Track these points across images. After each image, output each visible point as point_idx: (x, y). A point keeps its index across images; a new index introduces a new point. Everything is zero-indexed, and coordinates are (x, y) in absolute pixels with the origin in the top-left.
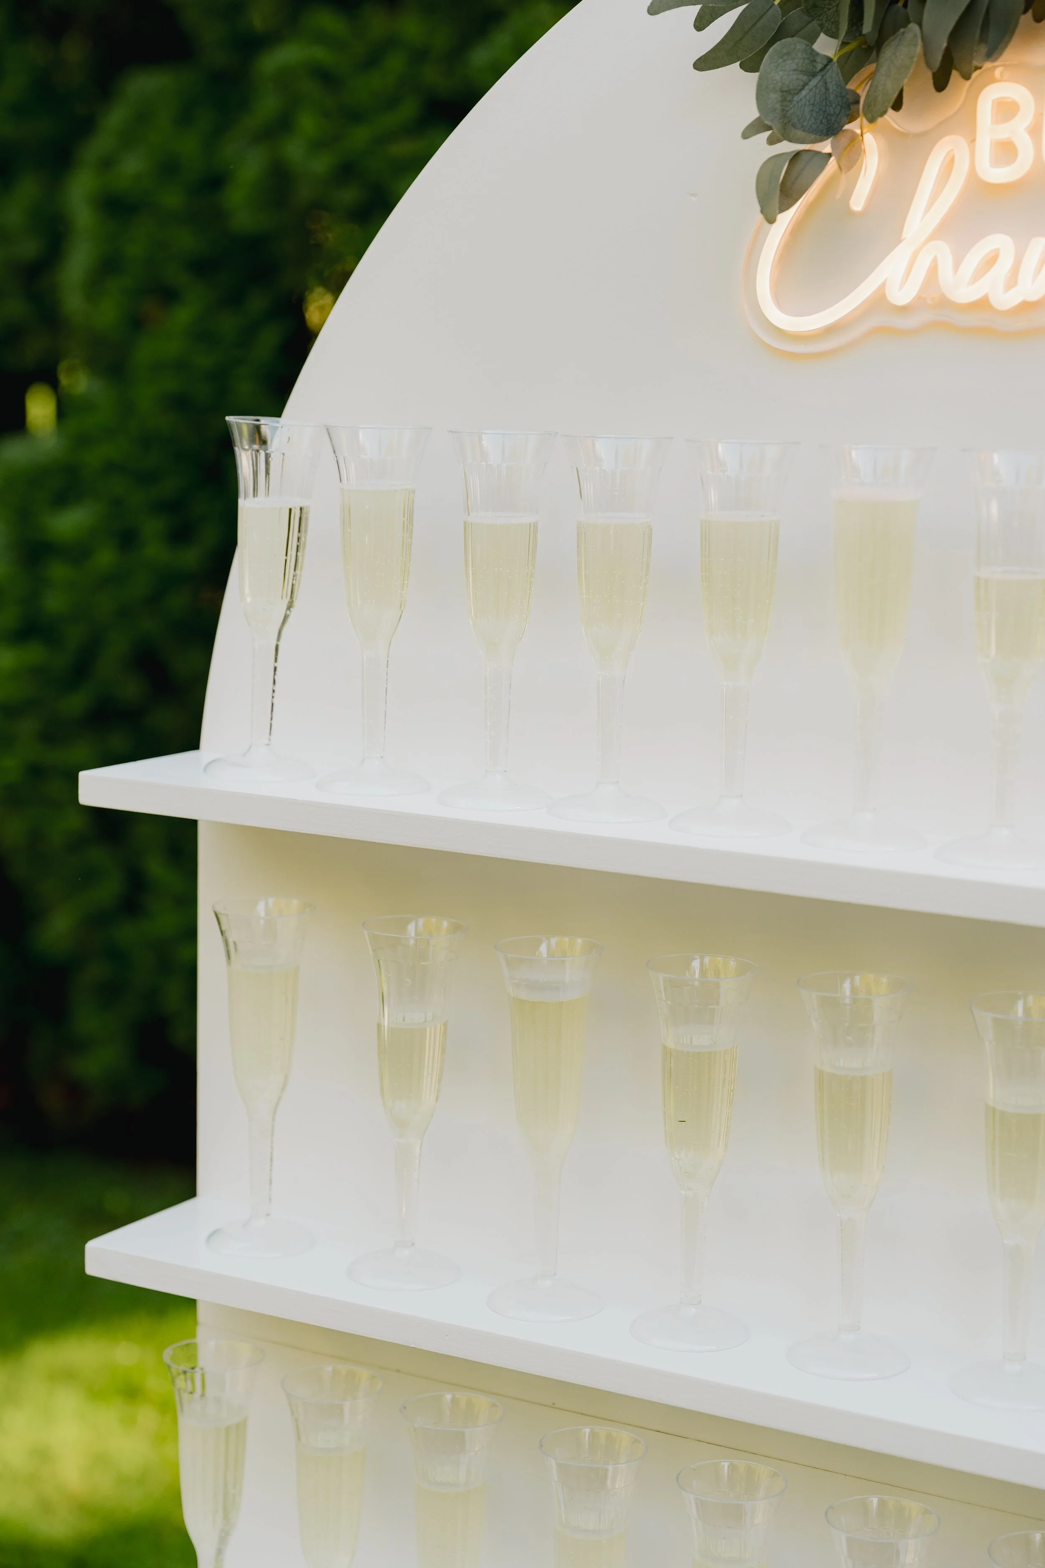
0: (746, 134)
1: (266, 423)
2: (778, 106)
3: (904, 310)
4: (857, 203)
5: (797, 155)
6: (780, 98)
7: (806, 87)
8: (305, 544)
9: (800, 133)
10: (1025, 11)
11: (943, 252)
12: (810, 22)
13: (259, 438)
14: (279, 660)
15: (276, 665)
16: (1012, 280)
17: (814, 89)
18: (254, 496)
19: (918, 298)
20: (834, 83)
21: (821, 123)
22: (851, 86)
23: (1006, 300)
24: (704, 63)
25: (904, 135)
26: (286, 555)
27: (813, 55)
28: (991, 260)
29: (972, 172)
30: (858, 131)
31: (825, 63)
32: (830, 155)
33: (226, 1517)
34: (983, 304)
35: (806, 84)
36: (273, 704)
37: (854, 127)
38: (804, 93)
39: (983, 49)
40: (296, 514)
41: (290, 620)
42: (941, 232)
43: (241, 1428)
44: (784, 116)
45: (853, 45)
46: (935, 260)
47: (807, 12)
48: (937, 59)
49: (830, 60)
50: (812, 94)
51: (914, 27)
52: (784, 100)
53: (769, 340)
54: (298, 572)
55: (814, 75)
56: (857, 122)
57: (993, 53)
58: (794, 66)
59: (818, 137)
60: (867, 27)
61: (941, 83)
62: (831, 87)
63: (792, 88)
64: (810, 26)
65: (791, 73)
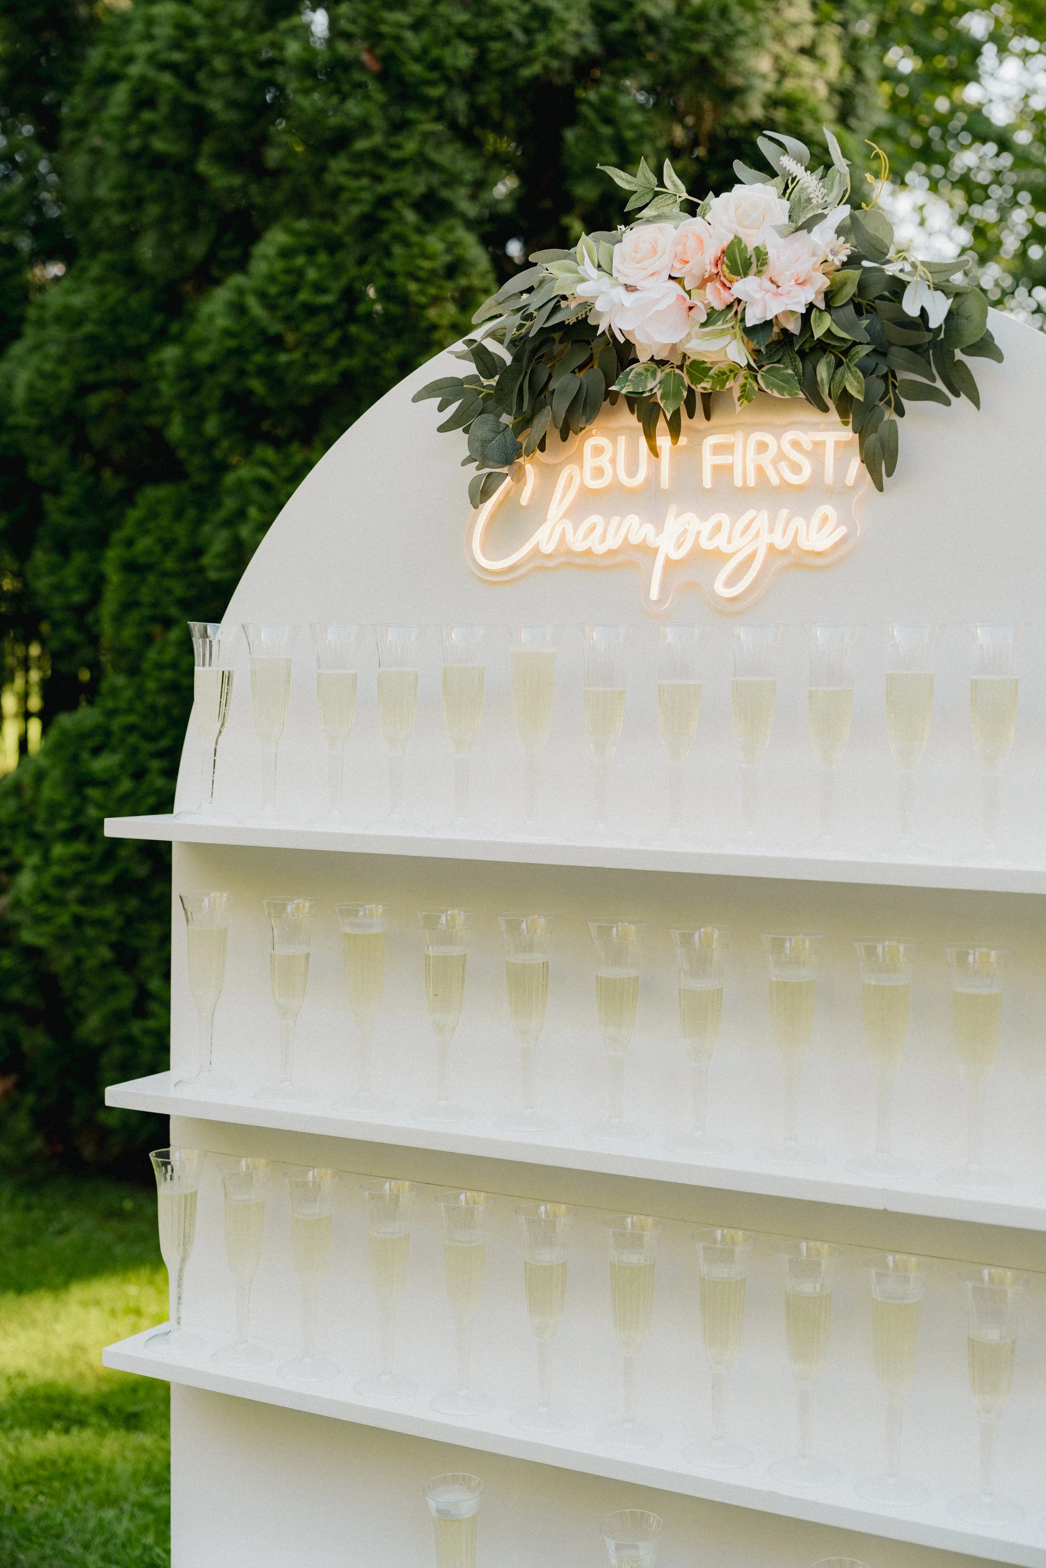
0: (463, 464)
1: (210, 626)
2: (480, 449)
3: (549, 556)
4: (524, 500)
5: (490, 474)
6: (480, 445)
7: (495, 440)
8: (231, 692)
9: (492, 463)
10: (605, 400)
11: (568, 525)
12: (498, 407)
13: (205, 635)
14: (215, 768)
15: (215, 758)
16: (603, 539)
17: (499, 441)
18: (203, 666)
19: (556, 550)
20: (510, 437)
21: (503, 458)
22: (519, 439)
23: (600, 549)
24: (442, 429)
25: (547, 465)
26: (221, 698)
27: (498, 424)
28: (592, 529)
29: (582, 484)
30: (523, 463)
31: (505, 427)
32: (507, 474)
33: (185, 1251)
34: (589, 552)
35: (494, 438)
36: (213, 781)
37: (521, 460)
38: (493, 442)
39: (584, 419)
40: (226, 673)
41: (223, 734)
42: (566, 515)
43: (194, 1195)
44: (483, 454)
45: (520, 418)
46: (564, 529)
47: (496, 402)
48: (561, 423)
49: (507, 426)
50: (497, 443)
51: (548, 407)
52: (483, 445)
53: (478, 574)
54: (227, 708)
55: (499, 433)
56: (522, 458)
57: (589, 420)
58: (488, 428)
59: (501, 465)
60: (525, 409)
61: (564, 438)
62: (508, 439)
63: (487, 439)
64: (497, 409)
65: (486, 432)
